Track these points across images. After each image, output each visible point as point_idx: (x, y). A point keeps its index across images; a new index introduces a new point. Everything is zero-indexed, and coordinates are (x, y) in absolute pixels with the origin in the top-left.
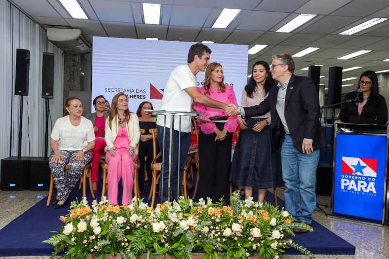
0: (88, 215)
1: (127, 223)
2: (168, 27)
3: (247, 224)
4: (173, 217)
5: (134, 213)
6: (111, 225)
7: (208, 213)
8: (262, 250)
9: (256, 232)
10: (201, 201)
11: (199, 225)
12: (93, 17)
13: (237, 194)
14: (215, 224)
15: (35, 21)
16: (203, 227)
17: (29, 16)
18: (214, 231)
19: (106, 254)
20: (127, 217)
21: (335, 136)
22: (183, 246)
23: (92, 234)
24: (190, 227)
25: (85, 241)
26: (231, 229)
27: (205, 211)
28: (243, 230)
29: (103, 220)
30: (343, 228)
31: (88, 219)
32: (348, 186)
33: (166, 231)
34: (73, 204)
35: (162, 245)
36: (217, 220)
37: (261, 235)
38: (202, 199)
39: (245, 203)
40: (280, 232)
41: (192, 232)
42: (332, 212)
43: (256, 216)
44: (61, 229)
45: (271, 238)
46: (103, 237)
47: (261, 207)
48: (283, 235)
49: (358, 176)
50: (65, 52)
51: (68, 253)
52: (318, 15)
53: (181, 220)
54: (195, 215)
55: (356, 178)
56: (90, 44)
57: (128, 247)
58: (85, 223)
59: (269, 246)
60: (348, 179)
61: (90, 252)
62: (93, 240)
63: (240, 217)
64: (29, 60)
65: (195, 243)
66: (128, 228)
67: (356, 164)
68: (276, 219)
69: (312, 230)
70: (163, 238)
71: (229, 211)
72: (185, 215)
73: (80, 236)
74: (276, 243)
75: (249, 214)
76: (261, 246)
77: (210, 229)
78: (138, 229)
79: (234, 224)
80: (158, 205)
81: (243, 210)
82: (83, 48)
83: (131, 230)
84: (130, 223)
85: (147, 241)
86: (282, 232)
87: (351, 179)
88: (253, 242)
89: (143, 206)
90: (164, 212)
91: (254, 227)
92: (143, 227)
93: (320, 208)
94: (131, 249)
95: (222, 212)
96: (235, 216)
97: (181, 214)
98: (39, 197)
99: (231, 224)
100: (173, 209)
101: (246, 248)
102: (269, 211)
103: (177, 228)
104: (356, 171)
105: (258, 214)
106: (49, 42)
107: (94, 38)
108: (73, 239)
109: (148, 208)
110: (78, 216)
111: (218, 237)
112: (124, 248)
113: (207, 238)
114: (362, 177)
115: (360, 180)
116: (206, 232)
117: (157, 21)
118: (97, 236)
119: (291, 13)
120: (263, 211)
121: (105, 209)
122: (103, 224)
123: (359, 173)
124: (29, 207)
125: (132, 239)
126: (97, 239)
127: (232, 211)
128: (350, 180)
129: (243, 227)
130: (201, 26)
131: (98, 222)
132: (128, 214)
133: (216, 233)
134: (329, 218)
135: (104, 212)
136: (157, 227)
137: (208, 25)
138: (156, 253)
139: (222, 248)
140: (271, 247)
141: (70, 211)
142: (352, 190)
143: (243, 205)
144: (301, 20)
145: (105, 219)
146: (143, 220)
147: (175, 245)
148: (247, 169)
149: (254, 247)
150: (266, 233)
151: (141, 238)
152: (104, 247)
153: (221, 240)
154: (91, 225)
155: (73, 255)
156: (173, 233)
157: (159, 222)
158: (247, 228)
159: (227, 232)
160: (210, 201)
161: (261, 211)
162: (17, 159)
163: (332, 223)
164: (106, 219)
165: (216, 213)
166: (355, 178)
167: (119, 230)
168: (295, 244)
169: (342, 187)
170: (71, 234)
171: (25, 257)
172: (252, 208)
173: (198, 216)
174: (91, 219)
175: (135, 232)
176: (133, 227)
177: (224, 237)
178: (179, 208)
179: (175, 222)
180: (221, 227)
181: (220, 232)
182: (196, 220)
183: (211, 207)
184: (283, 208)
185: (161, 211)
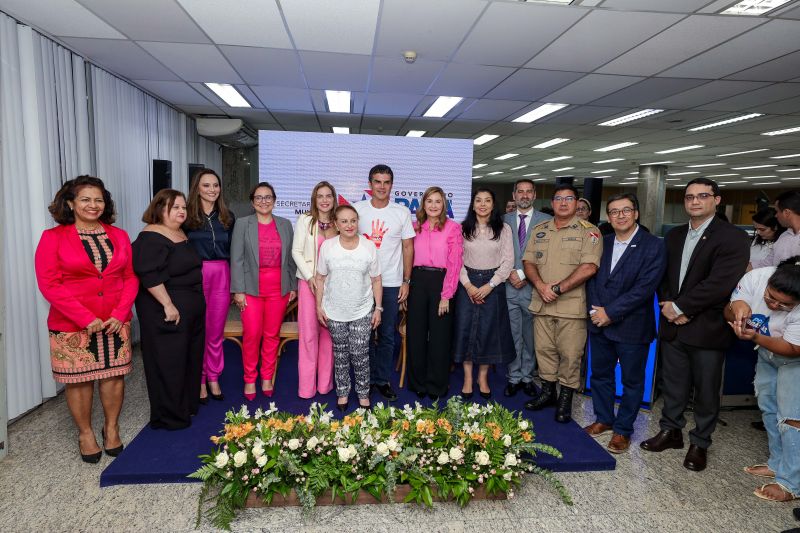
0: (250, 437)
1: (304, 447)
2: (362, 117)
3: (470, 445)
4: (368, 439)
6: (281, 451)
7: (416, 429)
8: (491, 483)
9: (483, 458)
10: (407, 409)
11: (404, 451)
13: (456, 404)
14: (425, 446)
15: (180, 111)
17: (172, 106)
19: (275, 494)
20: (303, 439)
22: (382, 480)
23: (256, 466)
24: (391, 451)
25: (246, 477)
26: (449, 455)
27: (413, 426)
28: (465, 454)
29: (270, 445)
31: (249, 445)
33: (358, 459)
34: (230, 414)
35: (351, 476)
36: (430, 440)
37: (490, 462)
38: (408, 405)
39: (468, 413)
40: (516, 456)
41: (395, 458)
43: (483, 432)
45: (503, 466)
46: (271, 470)
47: (491, 412)
48: (520, 461)
50: (222, 147)
51: (223, 493)
52: (570, 105)
53: (379, 442)
54: (399, 433)
56: (255, 137)
57: (304, 483)
58: (245, 452)
59: (501, 478)
61: (253, 492)
62: (256, 475)
63: (461, 434)
64: (170, 175)
66: (305, 455)
68: (510, 436)
69: (560, 456)
70: (354, 468)
71: (445, 428)
72: (384, 432)
73: (238, 471)
74: (510, 472)
75: (472, 428)
76: (490, 478)
77: (419, 454)
78: (319, 456)
79: (452, 449)
80: (347, 417)
81: (465, 424)
82: (247, 141)
83: (309, 455)
84: (307, 449)
85: (331, 476)
86: (519, 456)
88: (478, 473)
89: (326, 418)
90: (355, 429)
91: (480, 450)
92: (326, 453)
94: (310, 486)
95: (436, 427)
96: (454, 433)
97: (379, 432)
99: (449, 448)
100: (367, 423)
101: (469, 481)
103: (373, 453)
105: (486, 427)
106: (201, 138)
107: (260, 131)
108: (229, 473)
109: (333, 423)
110: (235, 438)
111: (430, 465)
116: (414, 461)
117: (346, 109)
118: (261, 469)
119: (533, 102)
121: (272, 425)
122: (270, 450)
125: (311, 471)
126: (261, 474)
127: (450, 426)
129: (464, 449)
130: (408, 114)
131: (263, 447)
132: (305, 432)
133: (428, 458)
135: (271, 431)
136: (346, 453)
137: (417, 113)
138: (344, 491)
141: (226, 426)
143: (466, 415)
145: (272, 442)
146: (325, 444)
147: (371, 479)
148: (466, 339)
149: (481, 478)
150: (497, 457)
151: (323, 470)
152: (272, 485)
153: (435, 469)
154: (253, 453)
155: (230, 496)
156: (369, 461)
157: (347, 445)
158: (470, 449)
159: (443, 459)
160: (419, 406)
161: (491, 424)
164: (275, 442)
165: (427, 429)
170: (225, 467)
171: (168, 485)
172: (478, 419)
173: (402, 435)
174: (252, 443)
175: (314, 461)
176: (312, 455)
177: (438, 465)
178: (375, 424)
179: (371, 445)
180: (434, 449)
181: (433, 456)
182: (399, 442)
183: (420, 420)
184: (520, 414)
185: (350, 428)
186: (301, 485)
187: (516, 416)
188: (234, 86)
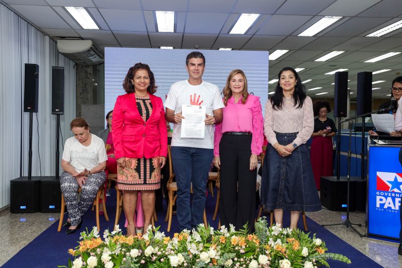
0: (99, 248)
1: (142, 255)
2: (183, 36)
3: (275, 255)
4: (193, 249)
5: (149, 245)
6: (124, 259)
7: (231, 243)
9: (286, 264)
10: (223, 229)
11: (222, 259)
12: (105, 27)
13: (263, 222)
14: (239, 255)
15: (44, 34)
16: (227, 260)
17: (38, 29)
18: (238, 263)
20: (142, 249)
21: (368, 149)
24: (211, 259)
26: (258, 262)
27: (228, 240)
28: (271, 261)
29: (115, 254)
30: (380, 252)
31: (99, 253)
32: (384, 204)
33: (185, 264)
34: (83, 235)
36: (242, 251)
38: (224, 226)
39: (273, 231)
40: (313, 263)
41: (214, 265)
42: (367, 232)
43: (285, 245)
44: (69, 264)
47: (290, 233)
48: (316, 267)
49: (395, 193)
50: (76, 64)
52: (344, 17)
53: (201, 252)
54: (217, 245)
55: (393, 195)
56: (101, 55)
58: (95, 257)
60: (384, 196)
63: (267, 247)
64: (38, 75)
66: (143, 262)
67: (393, 180)
68: (307, 249)
69: (349, 262)
71: (254, 241)
72: (206, 245)
75: (276, 243)
77: (233, 261)
78: (154, 262)
79: (260, 255)
80: (176, 234)
81: (270, 239)
82: (95, 59)
83: (146, 262)
84: (145, 257)
86: (315, 264)
87: (388, 196)
89: (159, 236)
90: (183, 242)
91: (282, 259)
92: (159, 260)
93: (352, 228)
95: (247, 241)
96: (262, 246)
97: (201, 245)
98: (50, 219)
99: (258, 256)
100: (192, 238)
102: (299, 238)
103: (197, 260)
104: (393, 188)
105: (287, 243)
106: (60, 55)
107: (106, 49)
109: (165, 238)
110: (88, 249)
114: (400, 194)
115: (397, 197)
116: (230, 265)
117: (171, 29)
119: (314, 16)
120: (293, 239)
121: (117, 240)
122: (115, 257)
123: (396, 190)
124: (40, 233)
127: (258, 240)
128: (386, 197)
129: (270, 259)
130: (218, 33)
131: (110, 255)
132: (142, 245)
133: (241, 265)
134: (364, 239)
135: (116, 244)
136: (175, 260)
137: (225, 31)
141: (80, 243)
142: (389, 208)
143: (271, 233)
144: (325, 23)
145: (117, 252)
146: (159, 253)
150: (297, 265)
154: (102, 259)
156: (193, 267)
157: (177, 254)
158: (275, 259)
159: (253, 265)
160: (232, 228)
161: (290, 239)
162: (27, 180)
163: (367, 245)
164: (119, 252)
165: (240, 243)
166: (391, 195)
167: (133, 265)
169: (378, 206)
173: (220, 247)
174: (102, 253)
175: (150, 267)
176: (149, 260)
178: (198, 238)
179: (195, 254)
180: (245, 258)
181: (245, 264)
182: (218, 252)
183: (234, 236)
184: (315, 235)
185: (179, 241)
187: (311, 236)
188: (86, 9)
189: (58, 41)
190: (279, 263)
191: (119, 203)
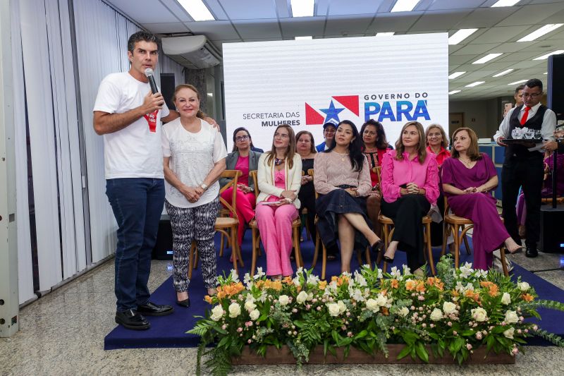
0: (241, 293)
1: (294, 303)
2: (326, 20)
3: (464, 303)
4: (356, 295)
5: (301, 290)
6: (272, 307)
7: (405, 288)
8: (490, 341)
9: (480, 314)
10: (395, 271)
11: (395, 306)
13: (447, 260)
14: (416, 303)
16: (401, 308)
17: (138, 25)
18: (417, 313)
19: (268, 346)
20: (292, 296)
22: (373, 335)
23: (249, 319)
24: (381, 308)
25: (240, 329)
26: (442, 311)
27: (402, 284)
28: (460, 311)
29: (260, 301)
31: (242, 300)
33: (348, 314)
34: (220, 279)
35: (343, 334)
36: (421, 298)
37: (488, 319)
38: (395, 268)
39: (460, 272)
40: (517, 313)
41: (385, 315)
43: (478, 291)
45: (503, 323)
46: (263, 324)
47: (485, 277)
48: (522, 318)
50: (184, 69)
51: (219, 346)
53: (367, 299)
54: (388, 291)
57: (296, 336)
58: (238, 305)
59: (502, 335)
61: (247, 344)
62: (249, 327)
63: (454, 292)
65: (390, 330)
66: (295, 310)
68: (509, 295)
70: (345, 324)
71: (437, 285)
72: (372, 291)
73: (233, 322)
74: (512, 330)
75: (466, 287)
76: (489, 335)
77: (410, 311)
78: (308, 312)
79: (446, 303)
80: (334, 278)
81: (458, 283)
83: (299, 311)
84: (297, 304)
85: (323, 329)
86: (521, 313)
88: (476, 329)
89: (313, 280)
90: (344, 288)
91: (476, 307)
92: (315, 309)
94: (302, 340)
95: (427, 286)
96: (447, 291)
97: (367, 290)
99: (442, 303)
100: (355, 282)
101: (466, 337)
102: (497, 282)
103: (363, 309)
105: (481, 287)
107: (225, 46)
108: (224, 326)
109: (320, 282)
110: (227, 296)
111: (423, 322)
112: (293, 338)
113: (408, 324)
116: (405, 315)
117: (310, 12)
118: (254, 322)
120: (489, 282)
121: (261, 285)
122: (261, 305)
124: (160, 283)
125: (302, 325)
126: (255, 325)
127: (442, 284)
129: (459, 307)
130: (375, 11)
131: (255, 303)
132: (293, 291)
133: (420, 315)
135: (261, 290)
136: (335, 308)
137: (384, 9)
138: (335, 345)
139: (430, 337)
140: (504, 336)
143: (458, 275)
145: (263, 299)
146: (315, 300)
147: (362, 334)
149: (479, 335)
150: (496, 315)
151: (314, 324)
152: (265, 336)
153: (428, 326)
154: (246, 307)
155: (226, 347)
156: (359, 317)
157: (336, 301)
158: (465, 308)
159: (436, 315)
160: (407, 270)
161: (486, 283)
164: (265, 299)
165: (417, 287)
167: (283, 314)
168: (543, 331)
170: (221, 320)
171: (165, 349)
172: (471, 279)
173: (391, 293)
174: (245, 299)
175: (305, 317)
176: (302, 309)
177: (432, 322)
178: (361, 280)
179: (360, 301)
180: (426, 307)
181: (425, 314)
182: (388, 299)
183: (409, 279)
184: (519, 278)
185: (338, 286)
186: (292, 339)
187: (514, 280)
189: (163, 39)
190: (471, 313)
191: (255, 245)
